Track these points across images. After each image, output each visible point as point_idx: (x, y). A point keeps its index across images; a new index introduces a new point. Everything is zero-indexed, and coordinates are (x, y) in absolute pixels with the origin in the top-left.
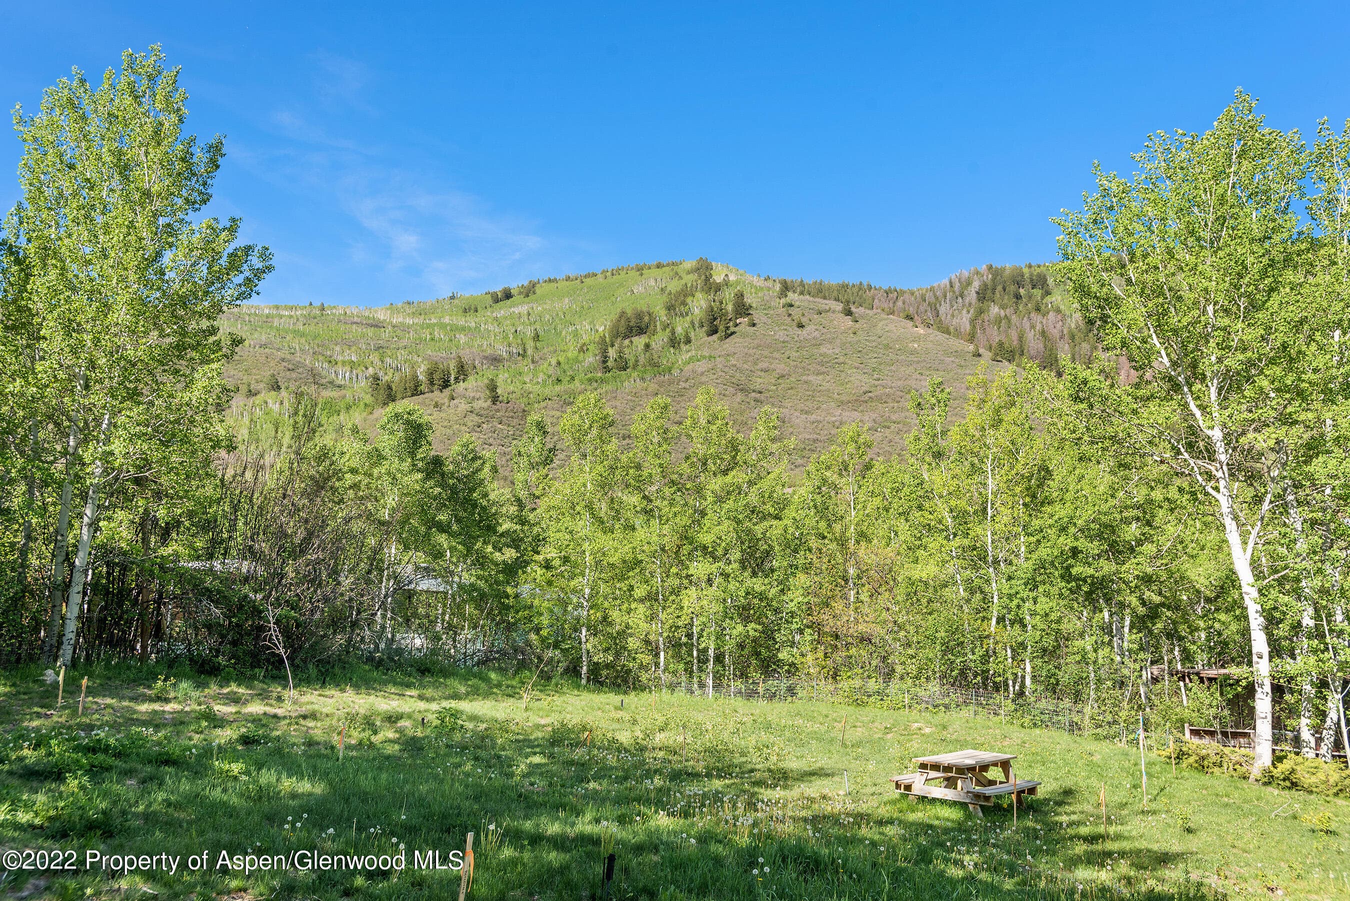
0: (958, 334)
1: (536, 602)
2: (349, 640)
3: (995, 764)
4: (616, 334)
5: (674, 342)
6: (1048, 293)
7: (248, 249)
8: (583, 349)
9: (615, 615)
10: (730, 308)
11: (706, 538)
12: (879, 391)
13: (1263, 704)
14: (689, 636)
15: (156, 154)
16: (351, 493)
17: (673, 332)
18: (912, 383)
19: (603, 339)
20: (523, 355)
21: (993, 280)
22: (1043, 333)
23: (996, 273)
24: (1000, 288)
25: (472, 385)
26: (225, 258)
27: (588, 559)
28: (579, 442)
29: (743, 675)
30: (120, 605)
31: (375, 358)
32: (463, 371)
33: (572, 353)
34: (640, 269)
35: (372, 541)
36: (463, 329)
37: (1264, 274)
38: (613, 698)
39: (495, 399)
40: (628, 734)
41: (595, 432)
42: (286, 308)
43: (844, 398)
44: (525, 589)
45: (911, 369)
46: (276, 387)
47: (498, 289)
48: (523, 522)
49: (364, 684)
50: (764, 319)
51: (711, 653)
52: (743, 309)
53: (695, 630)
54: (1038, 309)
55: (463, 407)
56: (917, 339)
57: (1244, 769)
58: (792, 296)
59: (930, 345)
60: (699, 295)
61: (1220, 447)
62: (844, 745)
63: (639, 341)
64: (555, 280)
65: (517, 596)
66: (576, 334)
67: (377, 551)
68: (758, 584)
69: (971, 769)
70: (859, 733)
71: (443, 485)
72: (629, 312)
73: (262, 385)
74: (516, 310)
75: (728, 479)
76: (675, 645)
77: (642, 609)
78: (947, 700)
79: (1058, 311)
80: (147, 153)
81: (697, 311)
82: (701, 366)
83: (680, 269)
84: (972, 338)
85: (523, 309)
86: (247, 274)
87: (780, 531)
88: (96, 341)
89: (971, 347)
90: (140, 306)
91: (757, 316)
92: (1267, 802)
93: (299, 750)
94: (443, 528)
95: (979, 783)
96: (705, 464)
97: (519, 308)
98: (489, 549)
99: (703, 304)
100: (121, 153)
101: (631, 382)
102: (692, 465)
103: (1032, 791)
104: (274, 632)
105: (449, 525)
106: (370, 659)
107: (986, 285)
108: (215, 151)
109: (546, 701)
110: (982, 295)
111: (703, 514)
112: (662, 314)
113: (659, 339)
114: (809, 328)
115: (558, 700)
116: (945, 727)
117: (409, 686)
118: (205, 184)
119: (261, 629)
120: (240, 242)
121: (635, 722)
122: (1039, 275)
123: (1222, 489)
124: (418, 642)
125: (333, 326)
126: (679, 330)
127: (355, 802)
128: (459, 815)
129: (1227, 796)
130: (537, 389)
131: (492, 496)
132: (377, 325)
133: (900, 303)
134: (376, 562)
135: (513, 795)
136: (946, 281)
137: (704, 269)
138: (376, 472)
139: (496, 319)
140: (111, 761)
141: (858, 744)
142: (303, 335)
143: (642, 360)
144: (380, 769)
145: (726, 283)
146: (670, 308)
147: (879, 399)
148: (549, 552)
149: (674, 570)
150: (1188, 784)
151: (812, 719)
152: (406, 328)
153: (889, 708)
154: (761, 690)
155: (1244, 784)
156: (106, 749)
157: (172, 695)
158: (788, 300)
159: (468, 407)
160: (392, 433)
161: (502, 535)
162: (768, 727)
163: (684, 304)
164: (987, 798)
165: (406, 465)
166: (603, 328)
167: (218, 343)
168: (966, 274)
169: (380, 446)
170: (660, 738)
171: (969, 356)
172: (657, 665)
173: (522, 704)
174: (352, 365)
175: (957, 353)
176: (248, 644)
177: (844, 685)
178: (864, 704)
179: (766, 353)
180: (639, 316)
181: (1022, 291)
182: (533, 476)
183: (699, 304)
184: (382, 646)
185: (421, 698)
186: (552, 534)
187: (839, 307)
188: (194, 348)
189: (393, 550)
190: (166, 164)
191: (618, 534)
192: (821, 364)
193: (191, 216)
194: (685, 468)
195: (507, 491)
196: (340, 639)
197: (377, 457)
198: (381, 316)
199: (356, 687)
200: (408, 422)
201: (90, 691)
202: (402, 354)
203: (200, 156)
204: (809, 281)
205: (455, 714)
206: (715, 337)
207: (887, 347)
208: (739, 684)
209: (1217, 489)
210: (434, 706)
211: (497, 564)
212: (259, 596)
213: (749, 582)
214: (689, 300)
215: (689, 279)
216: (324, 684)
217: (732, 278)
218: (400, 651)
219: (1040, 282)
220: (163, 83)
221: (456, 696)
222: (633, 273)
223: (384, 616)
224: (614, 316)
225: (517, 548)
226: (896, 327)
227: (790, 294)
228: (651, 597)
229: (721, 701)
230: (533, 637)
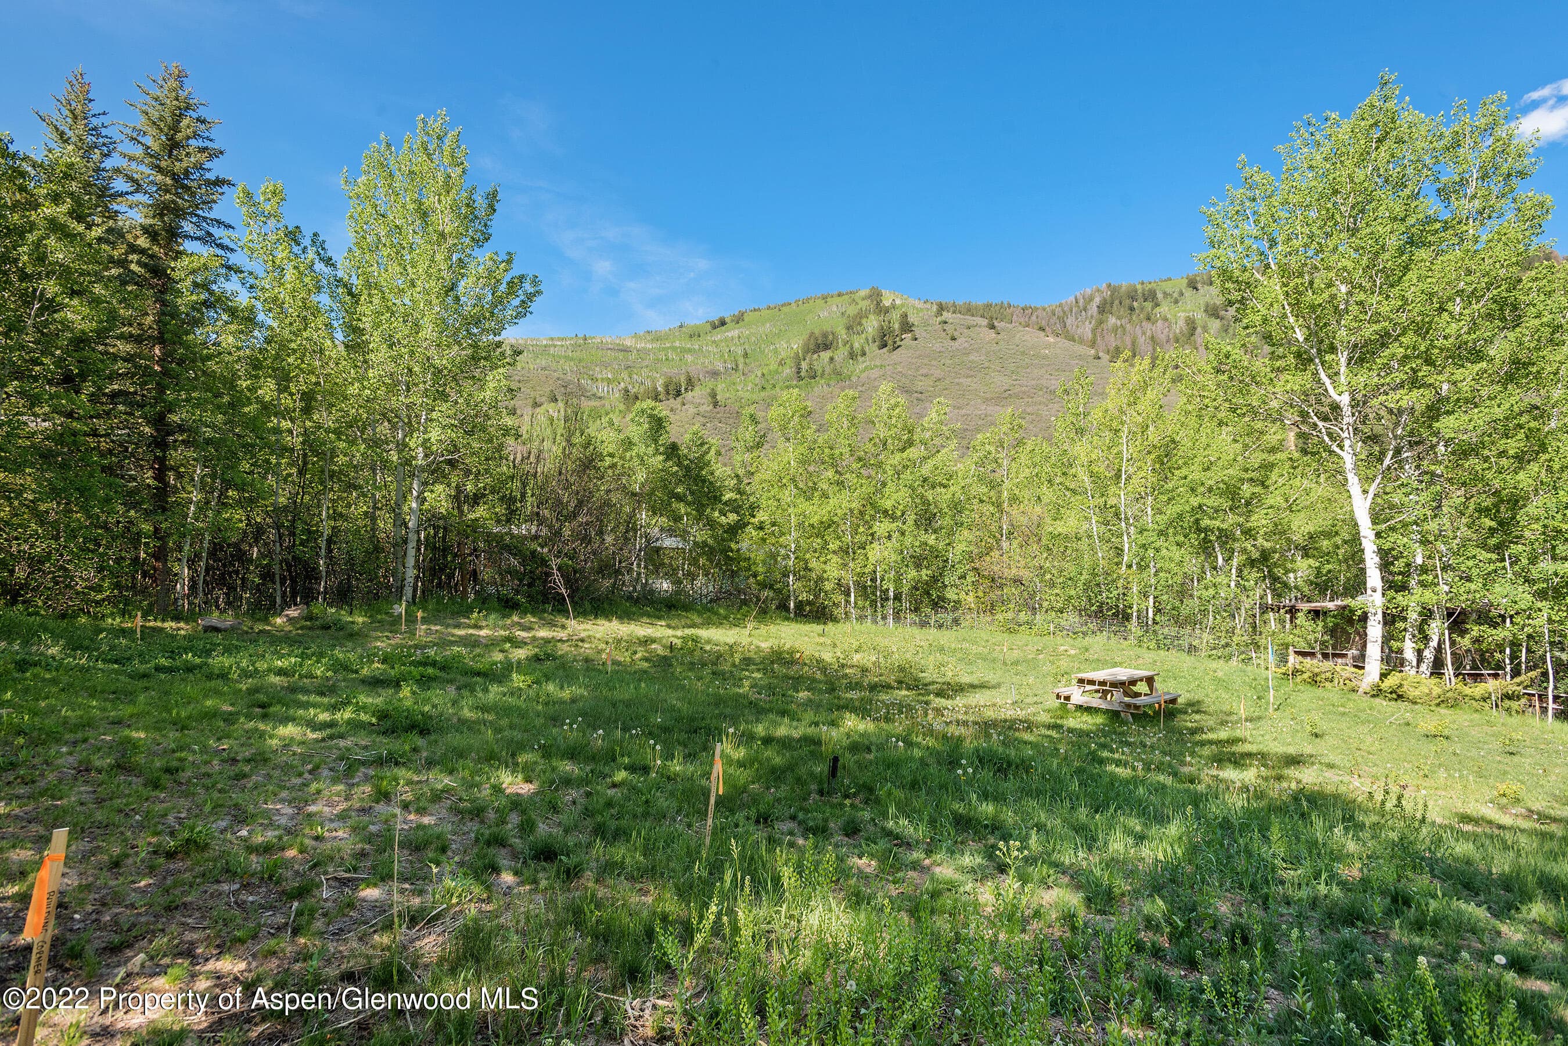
0: (1081, 341)
1: (752, 556)
2: (614, 585)
3: (1141, 680)
4: (807, 350)
5: (852, 355)
6: (1157, 305)
7: (522, 278)
8: (781, 363)
9: (814, 564)
10: (897, 326)
11: (888, 504)
12: (1017, 389)
13: (1375, 630)
14: (874, 580)
15: (446, 201)
16: (610, 472)
17: (852, 348)
18: (1044, 382)
19: (797, 354)
20: (736, 369)
21: (1112, 295)
22: (1152, 338)
23: (1114, 290)
24: (1117, 302)
25: (698, 395)
26: (504, 285)
27: (794, 520)
28: (784, 428)
29: (916, 610)
30: (445, 557)
31: (625, 375)
32: (690, 383)
33: (773, 367)
34: (825, 298)
35: (627, 509)
36: (690, 351)
37: (1401, 251)
38: (818, 628)
39: (716, 404)
40: (830, 655)
41: (796, 419)
42: (559, 339)
43: (988, 396)
44: (744, 545)
45: (1043, 371)
46: (555, 400)
47: (715, 317)
48: (740, 492)
49: (626, 616)
50: (924, 334)
51: (891, 594)
52: (907, 327)
53: (878, 575)
54: (1149, 319)
55: (692, 410)
56: (1048, 346)
57: (1353, 684)
58: (946, 315)
59: (1058, 351)
60: (872, 317)
61: (1347, 411)
62: (1005, 663)
63: (825, 355)
64: (759, 310)
65: (738, 550)
66: (776, 351)
67: (632, 516)
68: (931, 539)
69: (1122, 683)
70: (1016, 654)
71: (679, 464)
72: (817, 332)
73: (544, 399)
74: (730, 334)
75: (905, 455)
76: (862, 588)
77: (835, 559)
78: (1085, 629)
79: (1166, 319)
80: (439, 201)
81: (870, 330)
82: (875, 373)
83: (856, 297)
84: (1093, 344)
85: (735, 333)
86: (522, 297)
87: (949, 496)
88: (412, 353)
89: (1093, 352)
90: (442, 324)
91: (918, 331)
92: (1379, 712)
93: (579, 665)
94: (680, 498)
95: (1126, 694)
96: (885, 444)
97: (732, 332)
98: (716, 514)
99: (875, 324)
100: (421, 204)
101: (820, 387)
102: (875, 445)
103: (1173, 701)
104: (557, 576)
105: (685, 495)
106: (630, 598)
107: (1105, 300)
108: (492, 198)
109: (763, 629)
110: (1102, 309)
111: (884, 484)
112: (842, 333)
113: (841, 354)
114: (959, 341)
115: (773, 628)
116: (1087, 650)
117: (659, 618)
118: (486, 225)
119: (548, 574)
120: (516, 271)
121: (835, 646)
122: (1150, 290)
123: (1346, 448)
124: (665, 586)
125: (593, 352)
126: (856, 345)
127: (621, 707)
128: (703, 719)
129: (1343, 706)
130: (747, 395)
131: (717, 473)
132: (626, 350)
133: (1034, 318)
134: (631, 527)
135: (745, 702)
136: (1072, 299)
137: (876, 296)
138: (628, 454)
139: (714, 342)
140: (438, 673)
141: (1016, 663)
142: (572, 359)
143: (828, 370)
144: (640, 680)
145: (894, 306)
146: (849, 328)
147: (1017, 396)
148: (761, 516)
149: (862, 529)
150: (1304, 696)
151: (975, 643)
152: (647, 352)
153: (1036, 635)
154: (932, 622)
155: (1354, 696)
156: (434, 664)
157: (484, 624)
158: (943, 318)
159: (695, 411)
160: (640, 424)
161: (725, 503)
162: (942, 650)
163: (860, 324)
164: (1137, 707)
165: (651, 450)
166: (796, 345)
167: (503, 354)
168: (1089, 291)
169: (631, 436)
170: (857, 658)
171: (1090, 359)
172: (847, 602)
173: (746, 632)
174: (609, 381)
175: (1080, 357)
176: (538, 586)
177: (1000, 617)
178: (1016, 632)
179: (926, 361)
180: (825, 335)
181: (1135, 304)
182: (748, 457)
183: (872, 325)
184: (639, 588)
185: (669, 626)
186: (764, 503)
187: (984, 322)
188: (485, 359)
189: (643, 516)
190: (454, 208)
191: (816, 500)
192: (970, 369)
193: (477, 252)
194: (869, 446)
195: (728, 469)
196: (607, 583)
197: (628, 444)
198: (628, 343)
199: (620, 618)
200: (651, 416)
201: (425, 621)
202: (645, 372)
203: (480, 202)
204: (960, 302)
205: (695, 640)
206: (885, 350)
207: (1023, 353)
208: (911, 617)
209: (1341, 448)
210: (679, 633)
211: (722, 526)
212: (546, 550)
213: (924, 537)
214: (864, 321)
215: (864, 304)
216: (596, 617)
217: (898, 302)
218: (652, 592)
219: (1151, 296)
220: (447, 141)
221: (693, 626)
222: (820, 302)
223: (639, 565)
224: (805, 337)
225: (737, 513)
226: (1031, 337)
227: (945, 313)
228: (844, 551)
229: (900, 630)
230: (752, 580)
